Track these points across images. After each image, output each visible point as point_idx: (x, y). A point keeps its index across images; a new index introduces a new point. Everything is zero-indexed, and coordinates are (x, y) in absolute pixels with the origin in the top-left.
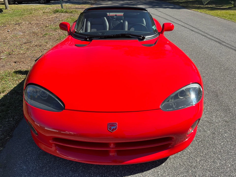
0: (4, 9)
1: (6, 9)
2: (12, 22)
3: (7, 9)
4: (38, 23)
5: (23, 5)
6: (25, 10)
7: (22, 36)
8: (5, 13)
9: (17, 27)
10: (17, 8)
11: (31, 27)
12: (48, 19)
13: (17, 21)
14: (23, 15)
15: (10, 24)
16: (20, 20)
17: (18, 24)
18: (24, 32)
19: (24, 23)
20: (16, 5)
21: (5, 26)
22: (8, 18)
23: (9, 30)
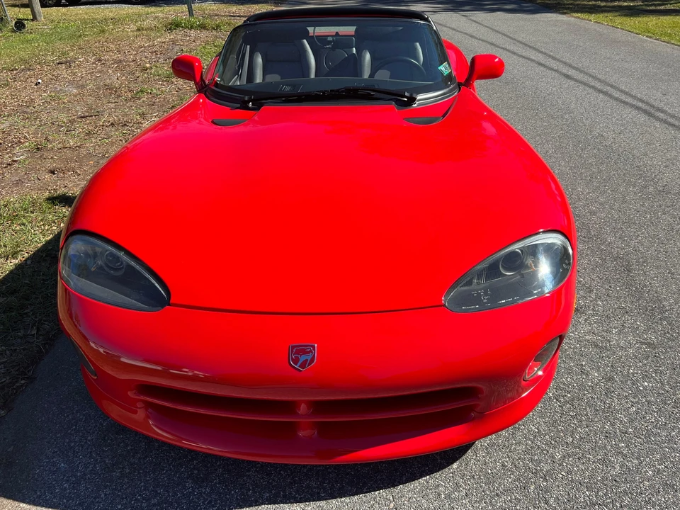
0: (27, 20)
1: (33, 20)
2: (49, 58)
3: (37, 21)
4: (122, 58)
5: (82, 7)
6: (86, 23)
7: (76, 96)
8: (31, 33)
9: (63, 72)
10: (64, 17)
11: (100, 72)
12: (149, 46)
13: (64, 54)
14: (80, 36)
15: (44, 63)
16: (73, 50)
17: (66, 63)
18: (82, 87)
19: (81, 60)
20: (63, 10)
21: (29, 70)
22: (39, 45)
23: (40, 81)
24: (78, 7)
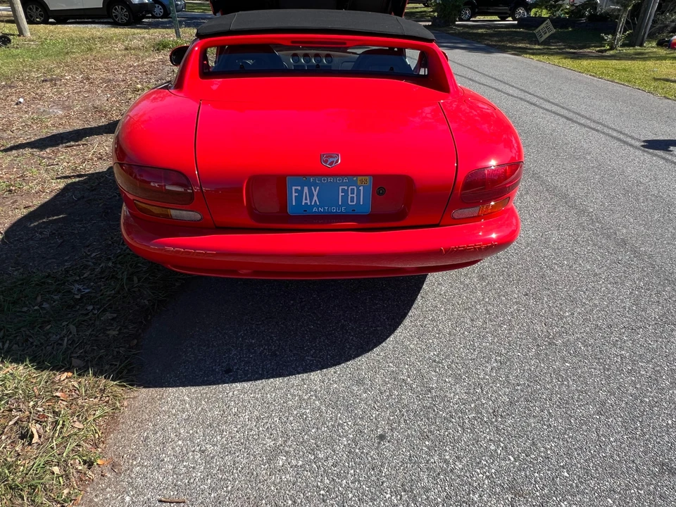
0: (13, 35)
1: (19, 36)
2: (33, 74)
3: (24, 36)
4: (112, 77)
5: (69, 26)
6: (73, 40)
7: (61, 119)
8: (17, 48)
9: (48, 90)
10: (51, 34)
11: (89, 92)
12: (138, 66)
13: (50, 70)
14: (67, 53)
15: (28, 79)
16: (59, 67)
17: (51, 80)
18: (69, 108)
19: (68, 78)
20: (52, 27)
21: (10, 87)
22: (24, 61)
23: (21, 100)
24: (66, 26)
